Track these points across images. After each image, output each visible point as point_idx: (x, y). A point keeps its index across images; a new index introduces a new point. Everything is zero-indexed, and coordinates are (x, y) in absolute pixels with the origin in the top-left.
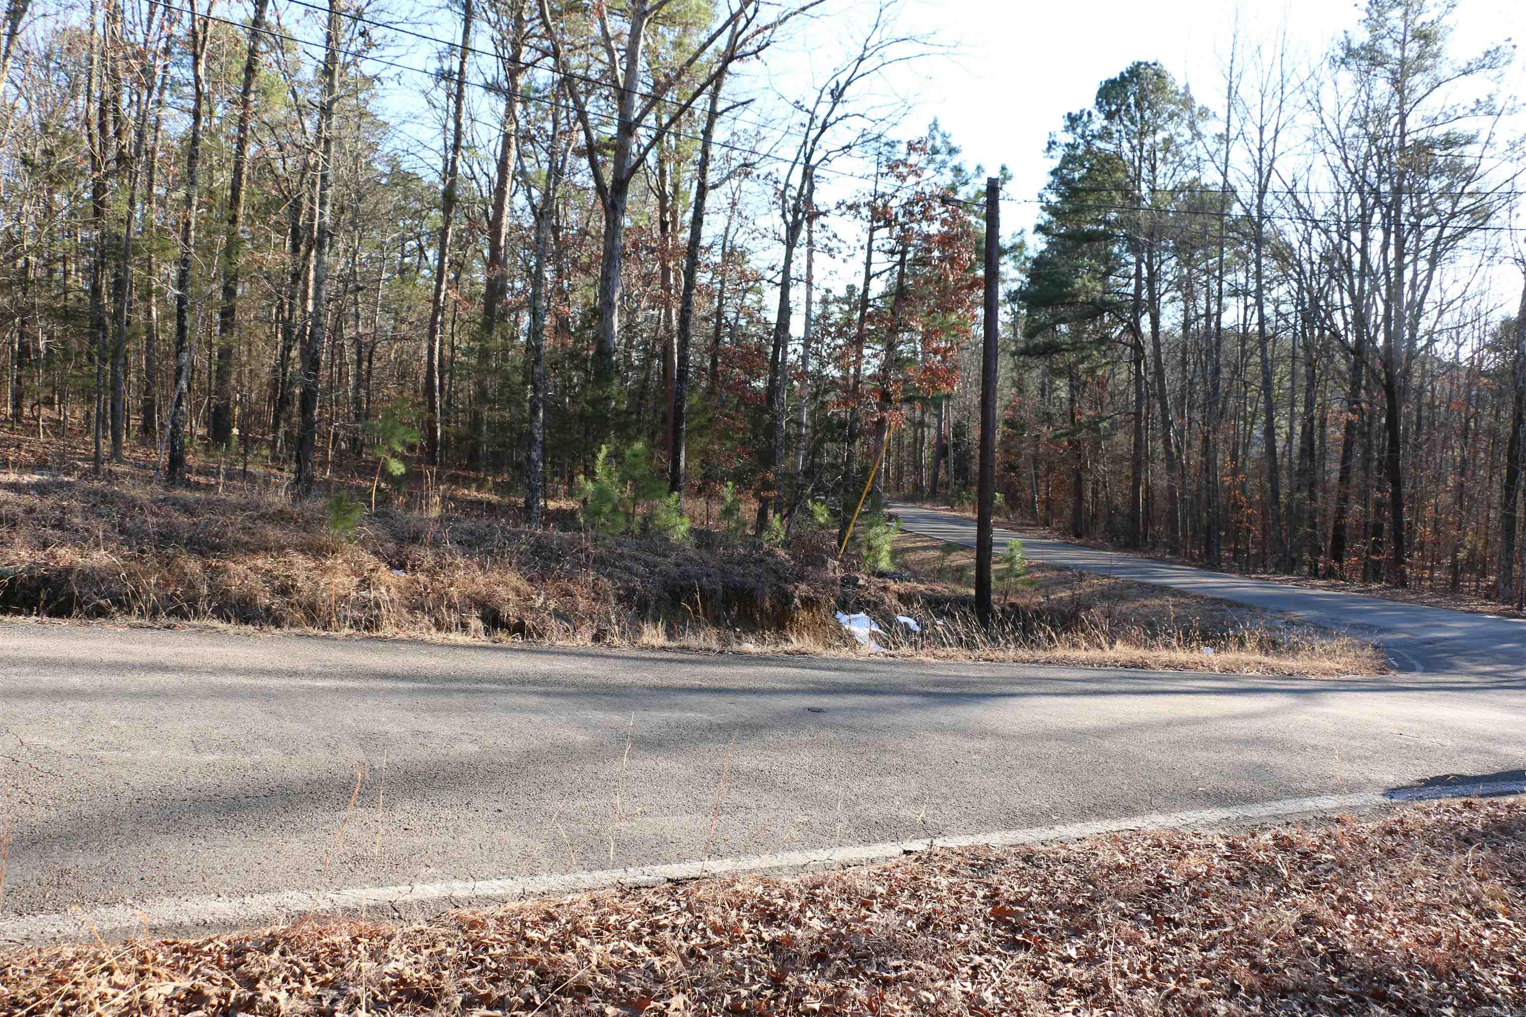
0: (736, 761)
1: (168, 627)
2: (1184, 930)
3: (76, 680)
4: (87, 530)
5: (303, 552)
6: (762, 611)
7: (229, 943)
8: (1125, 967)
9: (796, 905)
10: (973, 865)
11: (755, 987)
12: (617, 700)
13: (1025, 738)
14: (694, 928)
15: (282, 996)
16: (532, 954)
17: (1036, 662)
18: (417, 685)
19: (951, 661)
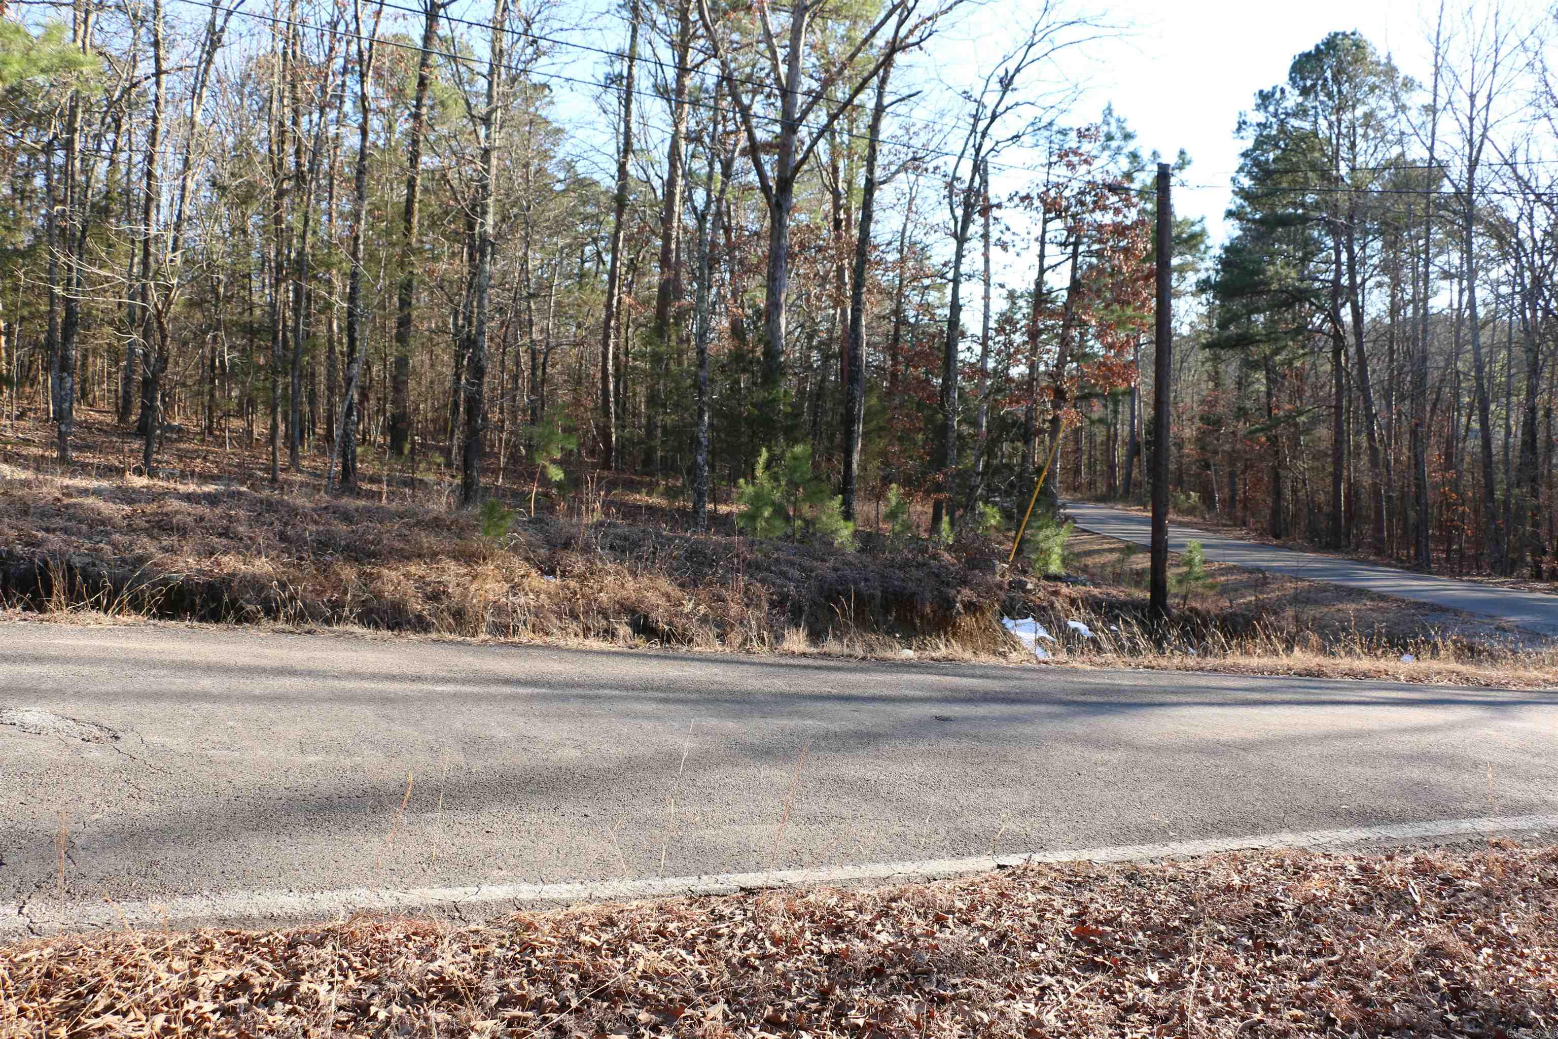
0: (843, 770)
1: (309, 632)
2: (1284, 957)
3: (206, 683)
4: (250, 538)
5: (455, 558)
6: (922, 617)
7: (287, 936)
8: (1209, 995)
9: (868, 918)
10: (1069, 882)
11: (801, 1000)
12: (738, 707)
13: (1158, 749)
14: (753, 938)
15: (323, 989)
16: (580, 958)
17: (1202, 669)
18: (536, 691)
19: (1109, 669)
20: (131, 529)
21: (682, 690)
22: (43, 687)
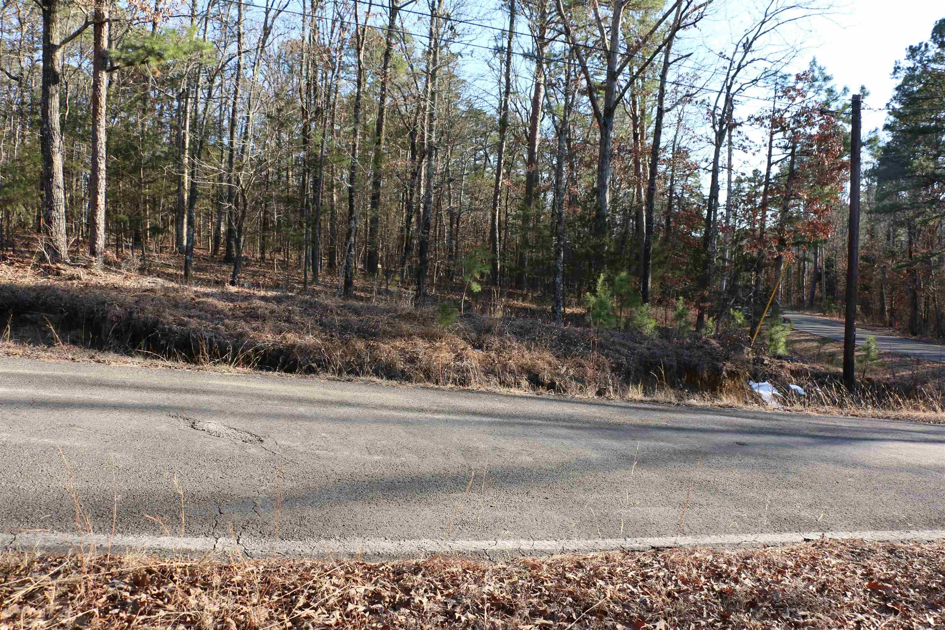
0: (692, 474)
1: (349, 380)
3: (302, 409)
4: (302, 323)
5: (422, 338)
6: (702, 380)
7: (393, 567)
9: (735, 569)
10: (852, 552)
11: (710, 620)
12: (615, 433)
13: (884, 469)
14: (670, 579)
15: (425, 600)
16: (570, 588)
17: (888, 418)
18: (493, 420)
19: (829, 415)
20: (234, 317)
21: (578, 421)
22: (213, 409)
